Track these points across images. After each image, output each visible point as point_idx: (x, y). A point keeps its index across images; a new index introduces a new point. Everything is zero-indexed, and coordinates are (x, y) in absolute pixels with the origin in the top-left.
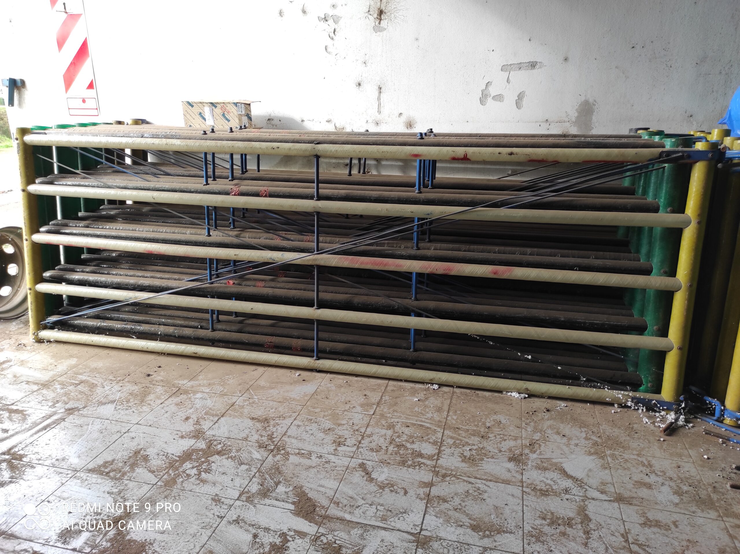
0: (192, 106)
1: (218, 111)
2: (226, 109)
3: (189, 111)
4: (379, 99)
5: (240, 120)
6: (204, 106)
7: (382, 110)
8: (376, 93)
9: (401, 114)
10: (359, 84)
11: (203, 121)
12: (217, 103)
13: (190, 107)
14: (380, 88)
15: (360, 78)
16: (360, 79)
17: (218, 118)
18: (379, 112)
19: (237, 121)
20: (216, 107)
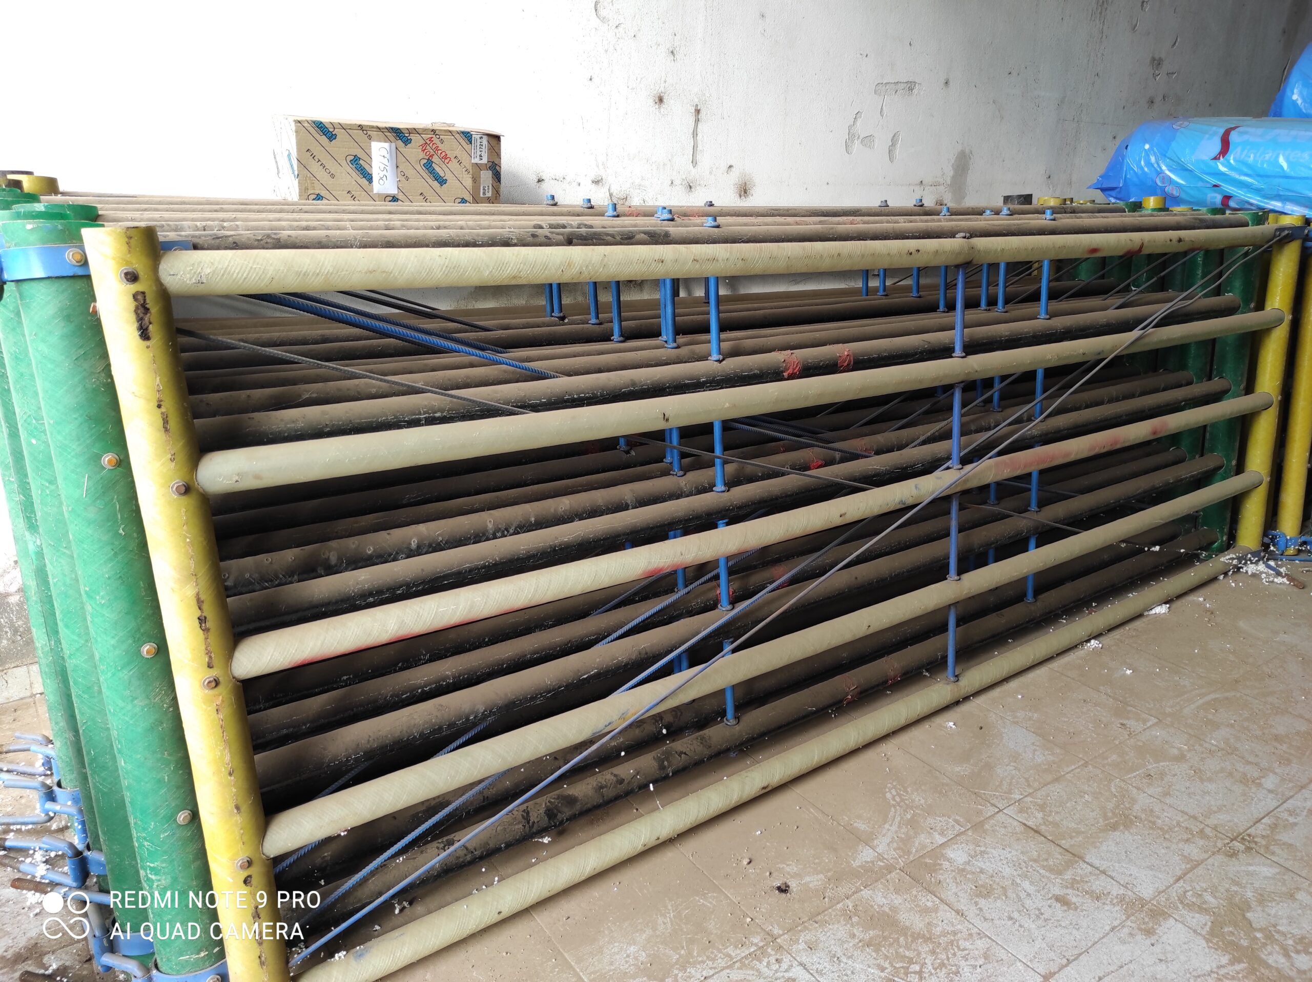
0: (331, 137)
1: (414, 151)
2: (437, 149)
3: (317, 150)
4: (695, 134)
5: (476, 180)
6: (370, 137)
7: (699, 157)
8: (692, 120)
9: (731, 167)
10: (661, 100)
11: (364, 182)
12: (415, 131)
13: (324, 140)
14: (698, 111)
15: (662, 85)
16: (662, 89)
17: (410, 172)
18: (694, 162)
19: (468, 182)
20: (407, 142)
